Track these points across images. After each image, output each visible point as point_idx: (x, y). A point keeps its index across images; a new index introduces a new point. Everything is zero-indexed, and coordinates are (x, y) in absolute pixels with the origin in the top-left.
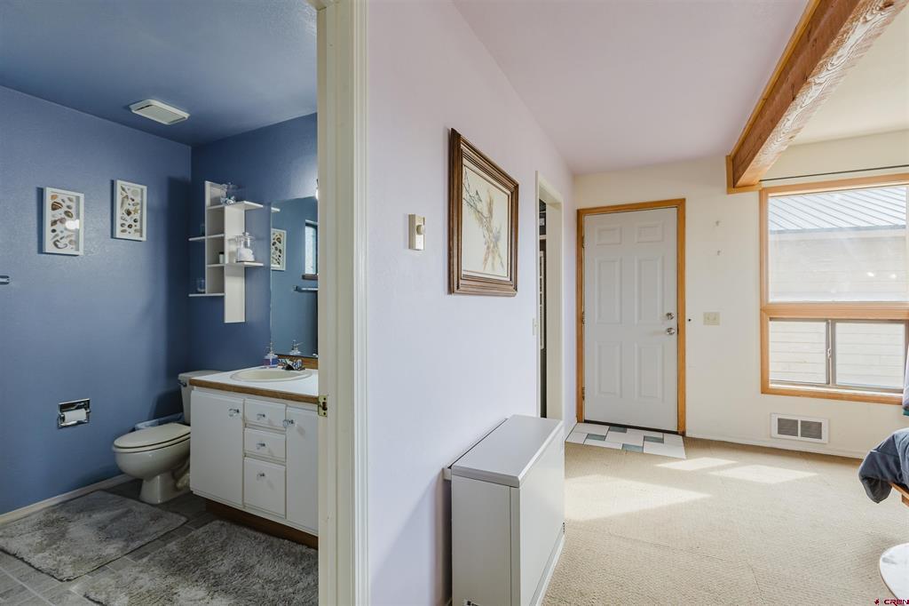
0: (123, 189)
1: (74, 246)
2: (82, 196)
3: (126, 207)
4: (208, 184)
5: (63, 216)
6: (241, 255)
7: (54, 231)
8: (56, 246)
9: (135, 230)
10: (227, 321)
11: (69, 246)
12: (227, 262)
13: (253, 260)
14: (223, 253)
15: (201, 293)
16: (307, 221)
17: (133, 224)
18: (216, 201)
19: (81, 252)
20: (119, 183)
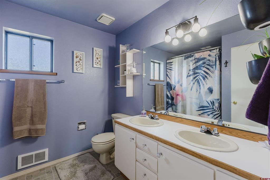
0: (96, 51)
1: (82, 70)
2: (84, 53)
3: (97, 56)
4: (121, 45)
5: (79, 60)
6: (132, 70)
7: (76, 65)
8: (77, 70)
9: (99, 64)
10: (127, 96)
11: (81, 70)
12: (127, 73)
13: (136, 72)
14: (126, 70)
15: (118, 85)
16: (152, 60)
17: (99, 62)
18: (123, 51)
19: (84, 72)
20: (95, 48)
